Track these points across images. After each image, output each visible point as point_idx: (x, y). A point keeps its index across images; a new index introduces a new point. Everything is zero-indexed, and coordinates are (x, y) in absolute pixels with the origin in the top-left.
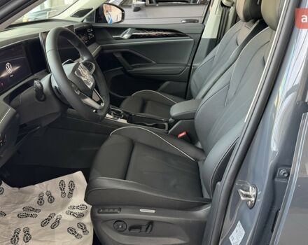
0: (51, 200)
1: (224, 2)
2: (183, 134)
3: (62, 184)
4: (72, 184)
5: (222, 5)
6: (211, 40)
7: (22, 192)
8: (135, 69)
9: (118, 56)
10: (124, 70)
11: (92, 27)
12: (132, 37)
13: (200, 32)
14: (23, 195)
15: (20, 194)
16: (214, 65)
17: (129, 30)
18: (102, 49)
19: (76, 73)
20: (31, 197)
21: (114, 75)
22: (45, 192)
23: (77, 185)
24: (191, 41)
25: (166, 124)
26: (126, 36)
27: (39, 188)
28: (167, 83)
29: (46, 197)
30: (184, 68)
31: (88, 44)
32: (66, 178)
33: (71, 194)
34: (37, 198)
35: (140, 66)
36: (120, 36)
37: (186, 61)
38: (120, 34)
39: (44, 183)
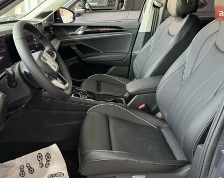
0: (31, 171)
1: (156, 4)
2: (143, 106)
3: (40, 156)
4: (48, 155)
5: (154, 6)
6: (147, 33)
7: (4, 166)
8: (88, 58)
9: (74, 48)
10: (79, 59)
11: (52, 26)
12: (85, 33)
13: (137, 27)
14: (6, 169)
15: (3, 168)
16: (151, 52)
17: (82, 27)
18: (62, 43)
19: (42, 58)
20: (13, 170)
21: (71, 64)
22: (25, 165)
23: (52, 156)
24: (130, 35)
25: (123, 99)
26: (80, 32)
27: (19, 162)
28: (113, 68)
29: (26, 169)
30: (126, 55)
31: (51, 39)
32: (43, 151)
33: (48, 164)
34: (18, 171)
35: (91, 56)
36: (75, 33)
37: (127, 50)
38: (75, 31)
39: (24, 157)
